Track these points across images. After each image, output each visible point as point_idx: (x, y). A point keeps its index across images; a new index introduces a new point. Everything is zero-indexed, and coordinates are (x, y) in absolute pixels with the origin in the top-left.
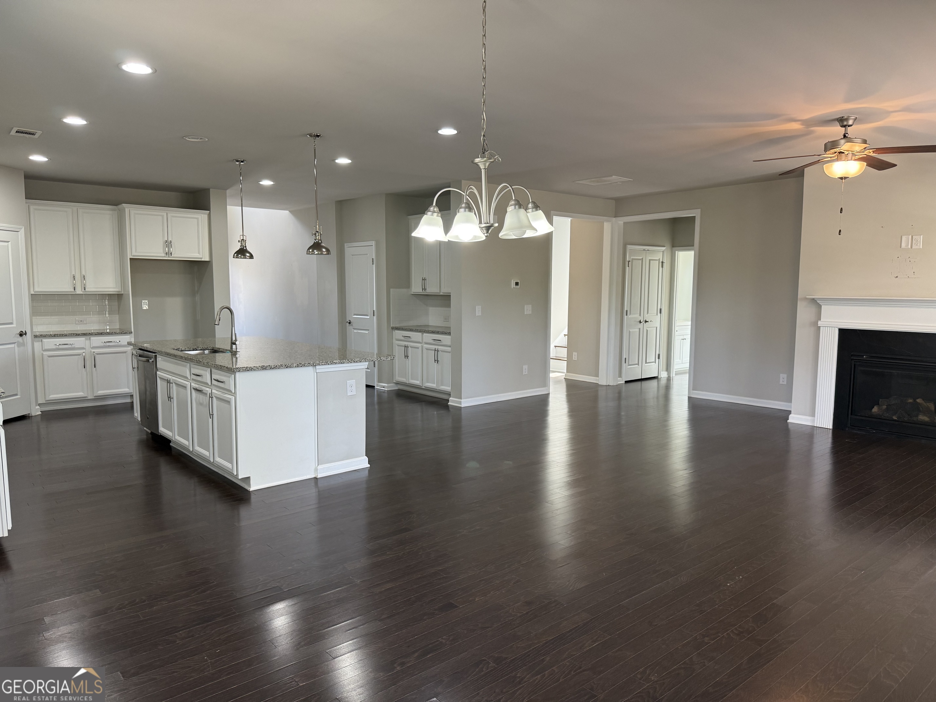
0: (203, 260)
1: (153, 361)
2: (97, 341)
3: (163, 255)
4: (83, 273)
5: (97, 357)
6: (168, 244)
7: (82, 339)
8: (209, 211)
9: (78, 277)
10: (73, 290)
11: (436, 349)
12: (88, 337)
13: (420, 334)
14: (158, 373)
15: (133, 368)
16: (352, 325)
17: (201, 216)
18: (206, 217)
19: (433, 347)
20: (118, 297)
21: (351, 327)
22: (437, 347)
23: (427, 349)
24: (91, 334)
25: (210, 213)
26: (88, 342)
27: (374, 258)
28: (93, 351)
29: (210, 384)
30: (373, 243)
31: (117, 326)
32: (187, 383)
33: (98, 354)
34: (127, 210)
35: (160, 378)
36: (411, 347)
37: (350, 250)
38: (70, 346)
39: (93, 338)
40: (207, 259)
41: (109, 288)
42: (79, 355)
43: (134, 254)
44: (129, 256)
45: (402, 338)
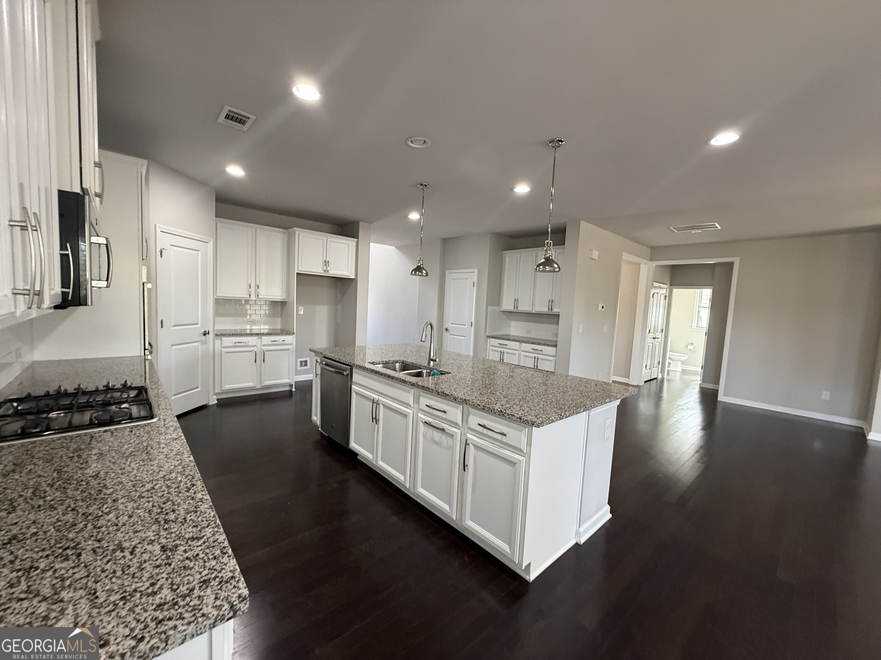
0: (350, 277)
1: (348, 374)
2: (267, 340)
3: (322, 271)
4: (257, 283)
5: (266, 353)
6: (326, 263)
7: (255, 338)
8: (357, 240)
9: (253, 285)
10: (248, 296)
11: (536, 357)
12: (260, 336)
13: (518, 343)
14: (353, 386)
15: (316, 375)
16: (449, 332)
17: (351, 242)
18: (355, 244)
19: (534, 355)
20: (283, 304)
21: (448, 334)
22: (536, 356)
23: (524, 356)
24: (263, 334)
25: (358, 240)
26: (259, 340)
27: (475, 281)
28: (263, 348)
29: (461, 425)
30: (476, 270)
31: (279, 327)
32: (409, 411)
33: (266, 351)
34: (297, 233)
35: (356, 393)
36: (507, 353)
37: (450, 275)
38: (245, 344)
39: (264, 338)
40: (353, 277)
41: (278, 296)
42: (252, 351)
43: (300, 269)
44: (296, 271)
45: (499, 345)
